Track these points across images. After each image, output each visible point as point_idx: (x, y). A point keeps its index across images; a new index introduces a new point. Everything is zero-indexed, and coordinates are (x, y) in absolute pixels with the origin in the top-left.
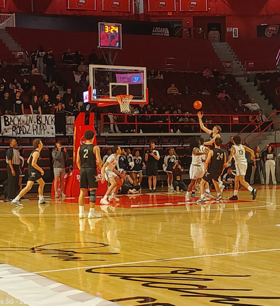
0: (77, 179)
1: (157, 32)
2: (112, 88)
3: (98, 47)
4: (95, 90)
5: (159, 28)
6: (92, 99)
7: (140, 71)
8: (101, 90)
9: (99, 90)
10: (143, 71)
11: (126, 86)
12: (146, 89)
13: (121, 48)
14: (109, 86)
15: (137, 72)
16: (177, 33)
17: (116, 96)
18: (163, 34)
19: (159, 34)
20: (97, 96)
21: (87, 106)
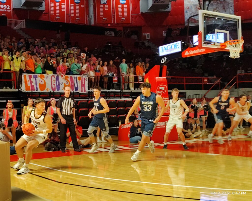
1: (107, 34)
5: (109, 31)
16: (119, 35)
18: (111, 35)
19: (109, 35)
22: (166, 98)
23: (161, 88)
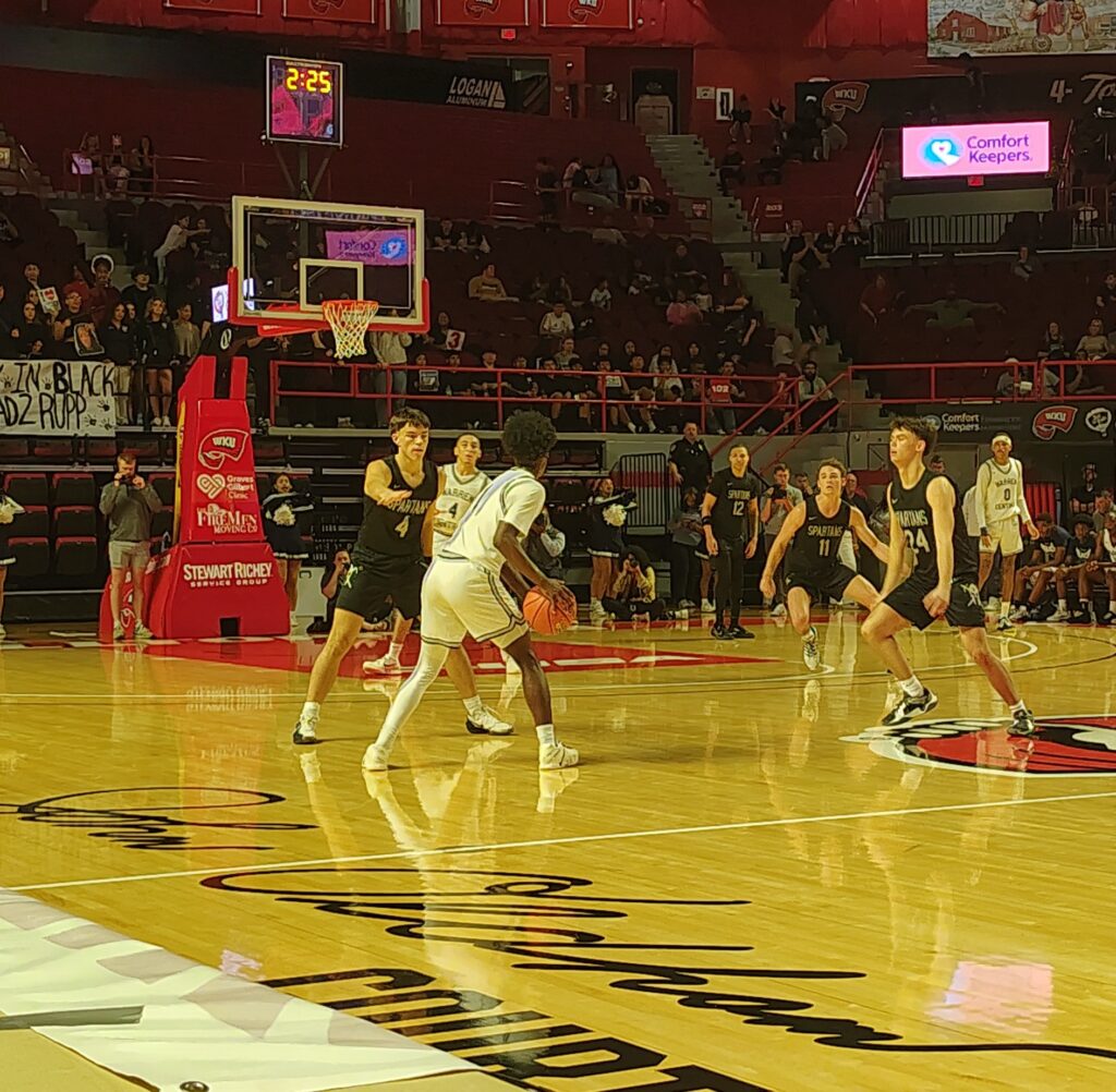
0: (185, 577)
2: (308, 276)
3: (264, 137)
4: (251, 280)
5: (473, 81)
6: (241, 312)
7: (403, 220)
8: (270, 282)
9: (265, 283)
10: (414, 220)
11: (355, 270)
12: (424, 282)
13: (341, 144)
14: (298, 271)
15: (393, 225)
17: (319, 303)
18: (484, 102)
19: (473, 101)
20: (256, 303)
21: (224, 334)
22: (240, 479)
23: (217, 441)
